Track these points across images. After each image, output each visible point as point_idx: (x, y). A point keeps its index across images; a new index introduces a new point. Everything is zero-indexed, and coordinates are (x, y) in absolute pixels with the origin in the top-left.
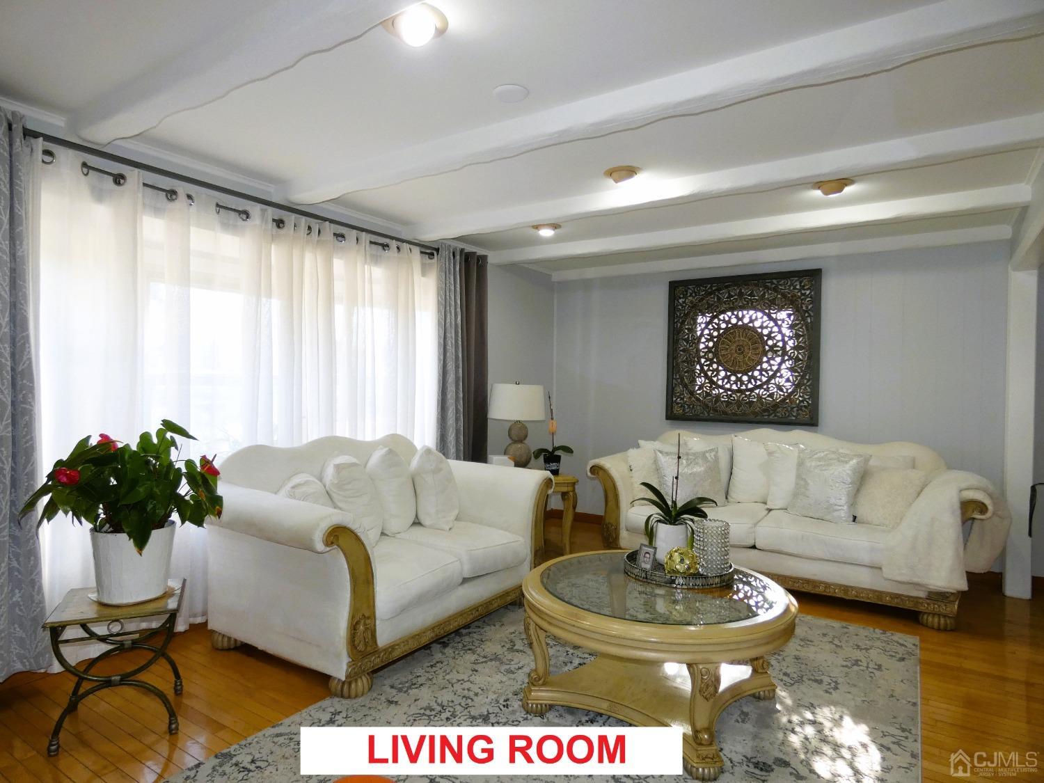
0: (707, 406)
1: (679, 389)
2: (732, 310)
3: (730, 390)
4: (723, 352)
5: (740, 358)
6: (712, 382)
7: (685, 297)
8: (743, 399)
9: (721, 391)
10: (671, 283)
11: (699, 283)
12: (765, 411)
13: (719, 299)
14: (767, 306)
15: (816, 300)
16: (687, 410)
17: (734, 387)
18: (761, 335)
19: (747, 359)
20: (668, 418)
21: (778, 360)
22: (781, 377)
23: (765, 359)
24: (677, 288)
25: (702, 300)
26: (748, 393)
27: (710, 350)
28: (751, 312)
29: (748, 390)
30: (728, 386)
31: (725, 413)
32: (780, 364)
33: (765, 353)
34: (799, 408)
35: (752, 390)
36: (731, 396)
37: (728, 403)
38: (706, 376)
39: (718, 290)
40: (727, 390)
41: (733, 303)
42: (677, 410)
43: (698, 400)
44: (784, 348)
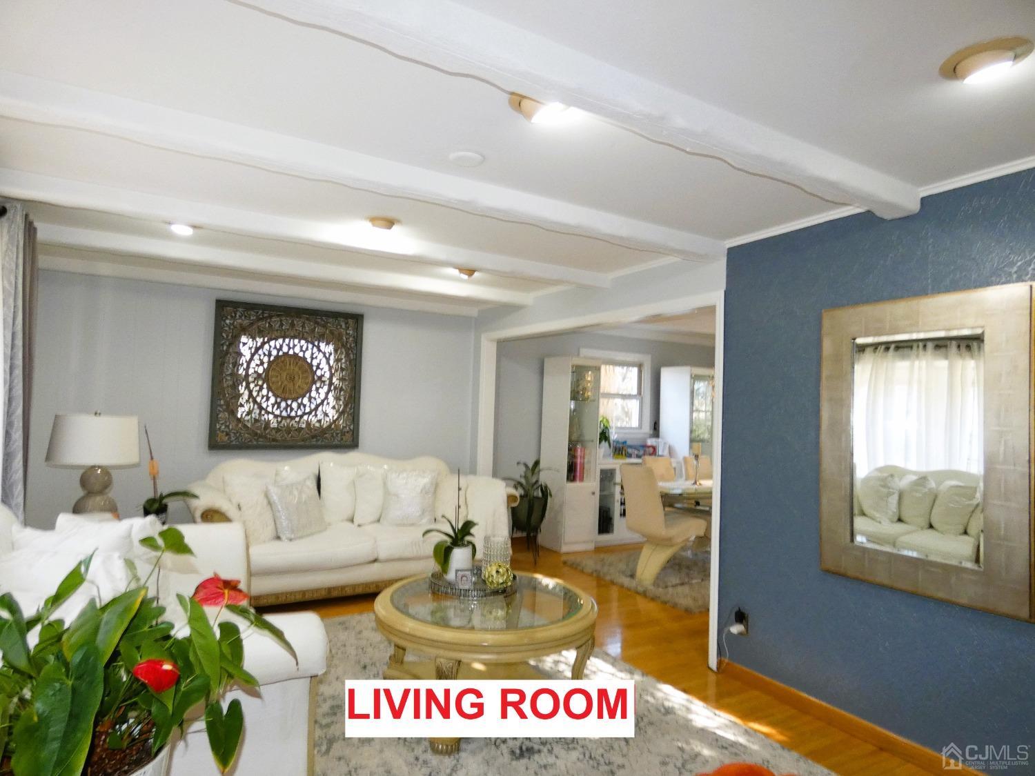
0: (256, 434)
1: (223, 415)
2: (283, 337)
3: (280, 416)
4: (273, 379)
5: (290, 386)
6: (261, 408)
7: (233, 318)
8: (292, 425)
9: (271, 417)
10: (218, 301)
11: (249, 307)
12: (313, 437)
13: (270, 326)
14: (314, 338)
15: (358, 340)
16: (233, 439)
17: (284, 414)
18: (311, 365)
19: (297, 387)
20: (211, 447)
21: (326, 389)
22: (328, 404)
23: (314, 388)
24: (224, 307)
25: (252, 324)
26: (297, 419)
27: (259, 376)
28: (302, 343)
29: (297, 416)
30: (278, 412)
31: (274, 440)
32: (327, 393)
33: (314, 382)
34: (343, 434)
35: (300, 416)
36: (281, 422)
37: (277, 430)
38: (255, 402)
39: (271, 317)
40: (276, 416)
41: (285, 332)
42: (222, 438)
43: (245, 426)
44: (330, 379)
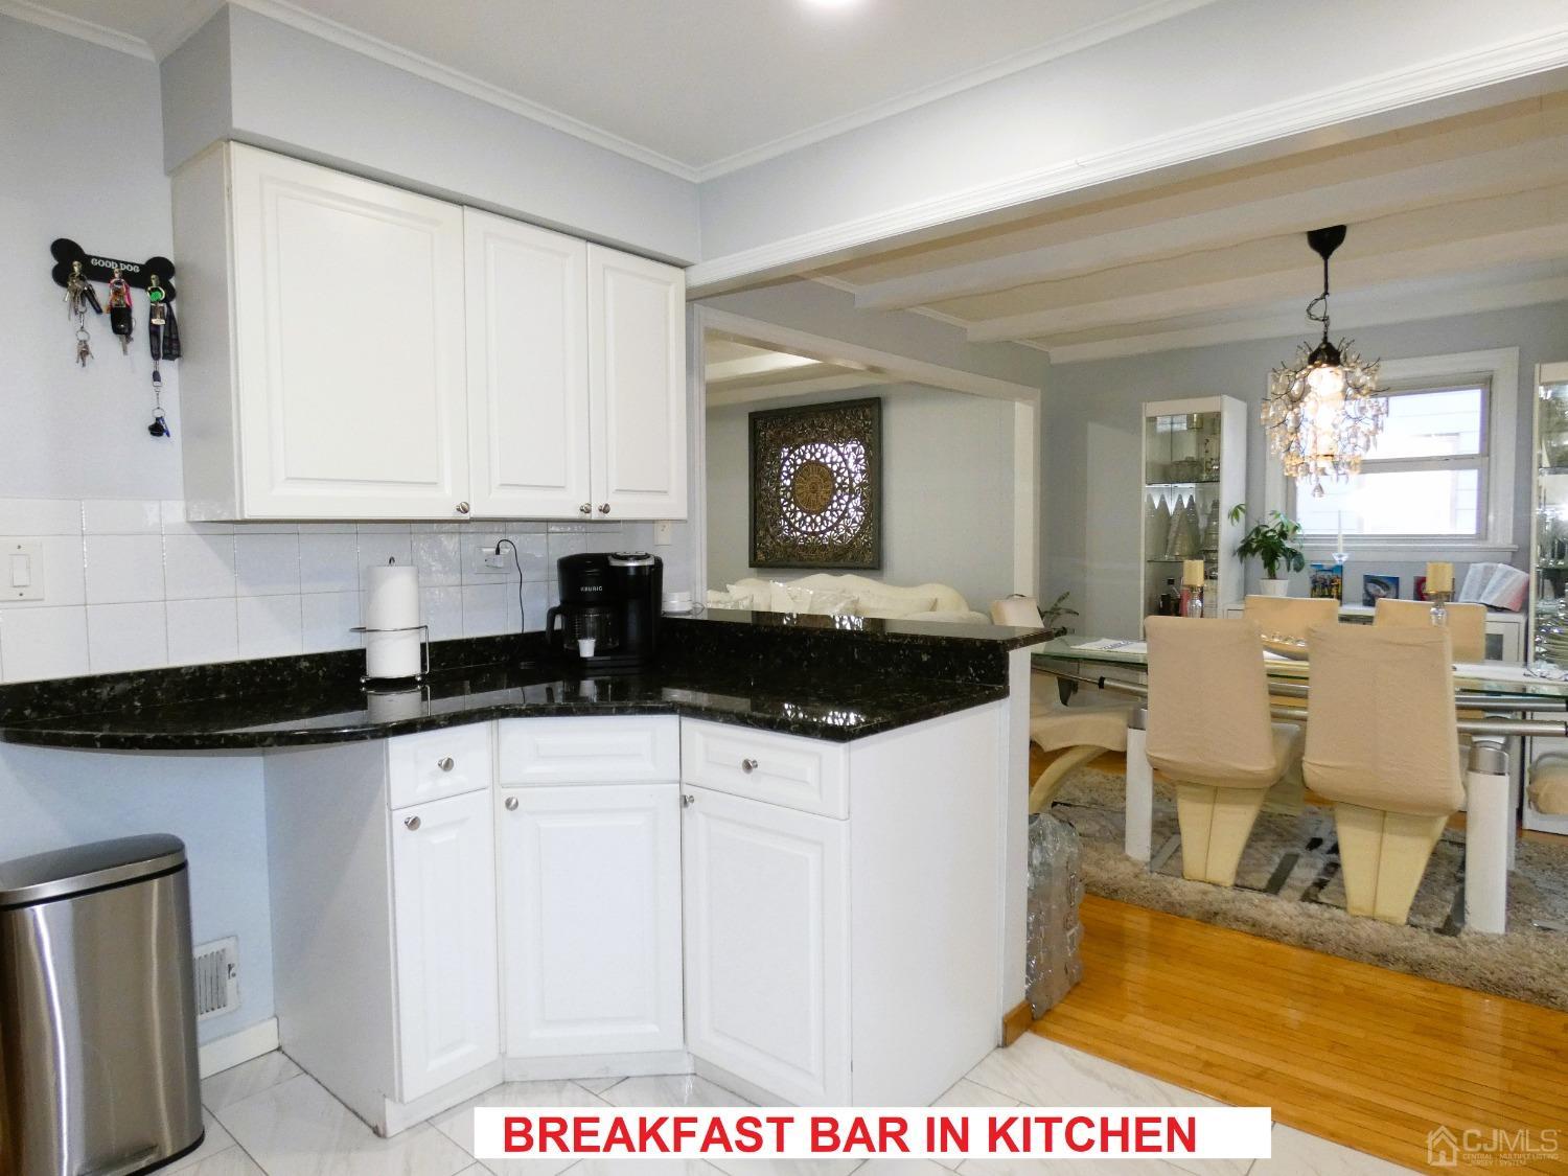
0: (786, 551)
1: (762, 532)
2: (806, 443)
3: (806, 532)
4: (800, 491)
5: (814, 497)
6: (790, 525)
7: (764, 430)
8: (817, 543)
9: (798, 534)
10: (751, 415)
11: (776, 413)
12: (835, 555)
13: (794, 431)
14: (836, 438)
16: (769, 557)
17: (809, 529)
18: (831, 472)
19: (819, 498)
20: (751, 566)
21: (846, 498)
22: (849, 517)
23: (835, 498)
24: (757, 420)
25: (779, 433)
26: (821, 536)
27: (788, 488)
28: (823, 446)
29: (821, 532)
30: (804, 528)
31: (802, 558)
32: (847, 504)
33: (835, 491)
34: (865, 550)
35: (823, 532)
36: (806, 539)
37: (804, 546)
38: (786, 518)
39: (793, 421)
40: (803, 533)
41: (807, 435)
42: (759, 556)
43: (779, 544)
44: (850, 486)
